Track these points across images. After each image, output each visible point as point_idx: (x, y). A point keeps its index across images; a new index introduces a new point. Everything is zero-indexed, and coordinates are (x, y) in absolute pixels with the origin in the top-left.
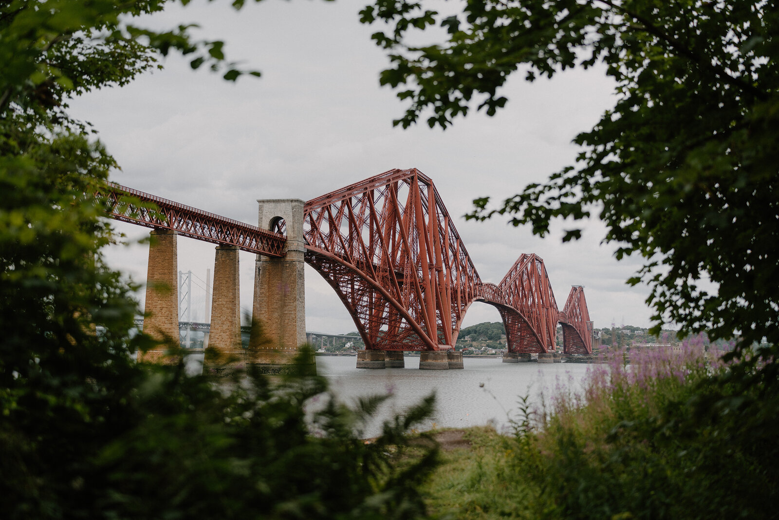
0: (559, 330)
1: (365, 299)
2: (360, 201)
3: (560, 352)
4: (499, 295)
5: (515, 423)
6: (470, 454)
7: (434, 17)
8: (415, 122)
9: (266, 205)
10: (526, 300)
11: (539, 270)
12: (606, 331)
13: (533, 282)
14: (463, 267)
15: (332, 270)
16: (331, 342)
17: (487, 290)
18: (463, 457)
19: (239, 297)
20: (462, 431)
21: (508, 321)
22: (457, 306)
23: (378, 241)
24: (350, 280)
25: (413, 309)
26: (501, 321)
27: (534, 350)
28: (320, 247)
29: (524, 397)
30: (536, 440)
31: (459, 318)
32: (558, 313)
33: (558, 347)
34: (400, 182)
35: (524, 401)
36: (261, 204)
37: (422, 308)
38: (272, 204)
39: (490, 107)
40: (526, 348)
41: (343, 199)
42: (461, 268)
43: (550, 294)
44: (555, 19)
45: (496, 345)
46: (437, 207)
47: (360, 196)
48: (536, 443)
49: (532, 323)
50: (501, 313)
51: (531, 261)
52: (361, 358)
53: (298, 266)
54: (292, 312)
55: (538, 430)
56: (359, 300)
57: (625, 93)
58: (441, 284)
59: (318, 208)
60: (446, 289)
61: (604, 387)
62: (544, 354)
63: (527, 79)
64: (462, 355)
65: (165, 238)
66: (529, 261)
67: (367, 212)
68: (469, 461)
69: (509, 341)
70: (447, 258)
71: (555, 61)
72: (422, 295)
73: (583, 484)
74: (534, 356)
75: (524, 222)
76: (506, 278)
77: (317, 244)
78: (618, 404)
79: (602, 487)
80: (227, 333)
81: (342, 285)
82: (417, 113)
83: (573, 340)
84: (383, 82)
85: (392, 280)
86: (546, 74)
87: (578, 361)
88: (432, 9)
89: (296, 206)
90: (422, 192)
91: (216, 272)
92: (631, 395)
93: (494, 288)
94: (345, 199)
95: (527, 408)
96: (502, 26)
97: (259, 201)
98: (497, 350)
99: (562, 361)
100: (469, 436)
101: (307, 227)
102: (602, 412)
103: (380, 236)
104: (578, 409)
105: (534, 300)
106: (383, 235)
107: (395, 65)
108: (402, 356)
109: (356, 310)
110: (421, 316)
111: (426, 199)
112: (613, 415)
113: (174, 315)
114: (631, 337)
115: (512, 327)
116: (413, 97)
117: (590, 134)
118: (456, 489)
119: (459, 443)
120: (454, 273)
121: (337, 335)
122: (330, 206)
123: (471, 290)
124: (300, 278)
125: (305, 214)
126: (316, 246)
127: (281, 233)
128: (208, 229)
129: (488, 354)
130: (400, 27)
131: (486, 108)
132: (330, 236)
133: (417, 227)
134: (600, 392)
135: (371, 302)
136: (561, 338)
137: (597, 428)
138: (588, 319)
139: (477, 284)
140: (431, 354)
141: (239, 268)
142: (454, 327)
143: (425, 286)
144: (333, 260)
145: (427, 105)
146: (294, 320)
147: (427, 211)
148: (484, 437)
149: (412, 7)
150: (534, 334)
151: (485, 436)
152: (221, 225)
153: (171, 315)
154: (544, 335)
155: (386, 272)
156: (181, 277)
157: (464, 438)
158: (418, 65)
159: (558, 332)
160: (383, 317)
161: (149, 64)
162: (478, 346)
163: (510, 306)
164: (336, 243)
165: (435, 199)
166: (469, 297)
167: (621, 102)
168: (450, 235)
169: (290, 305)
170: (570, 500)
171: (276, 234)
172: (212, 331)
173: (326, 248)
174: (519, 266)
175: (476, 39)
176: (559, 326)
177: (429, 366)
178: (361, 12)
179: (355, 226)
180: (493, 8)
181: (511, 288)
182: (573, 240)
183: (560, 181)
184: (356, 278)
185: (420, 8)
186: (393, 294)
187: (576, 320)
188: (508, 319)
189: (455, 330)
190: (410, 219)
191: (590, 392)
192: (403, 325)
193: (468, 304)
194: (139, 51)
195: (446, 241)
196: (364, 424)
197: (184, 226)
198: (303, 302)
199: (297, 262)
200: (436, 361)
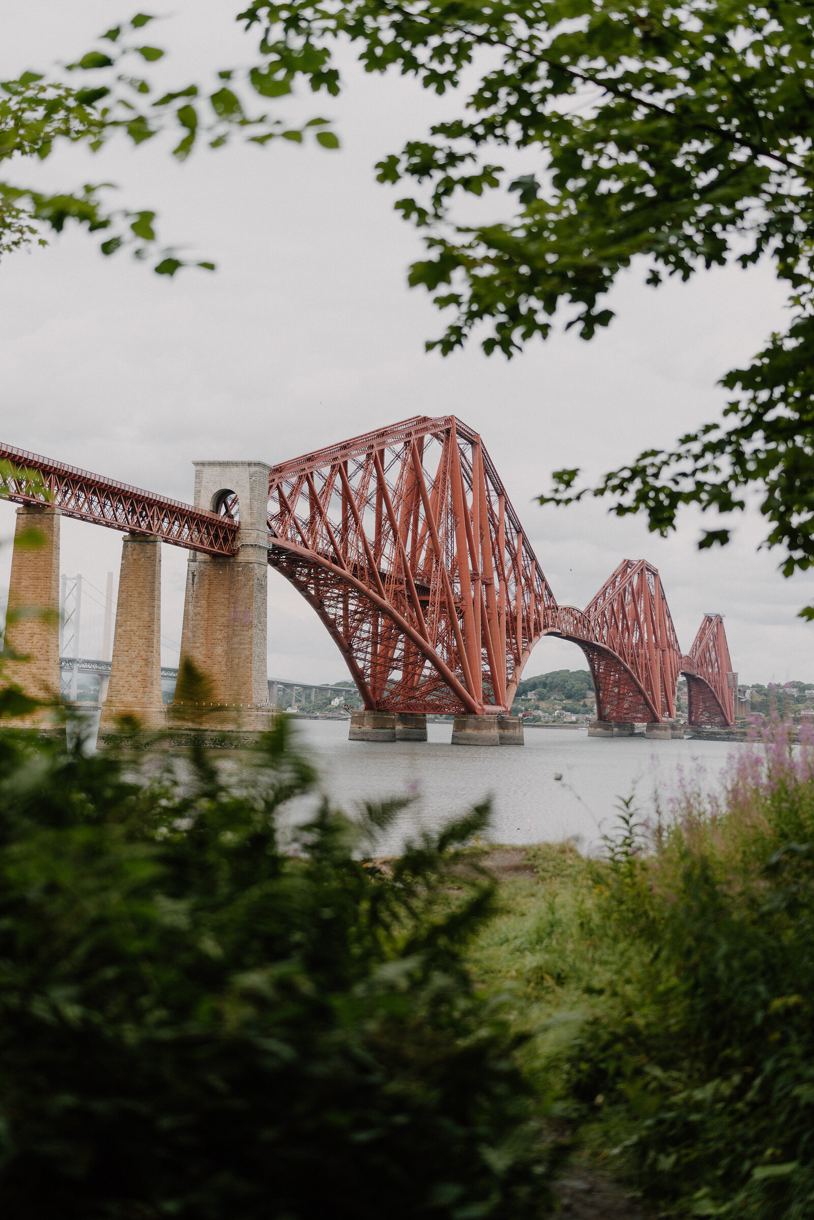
0: (682, 687)
1: (366, 627)
2: (361, 466)
3: (682, 722)
4: (584, 627)
5: (612, 841)
6: (535, 888)
7: (497, 175)
8: (462, 345)
9: (207, 470)
10: (629, 635)
11: (651, 587)
12: (758, 688)
13: (641, 606)
14: (527, 579)
15: (312, 578)
16: (308, 697)
17: (566, 617)
18: (524, 893)
19: (159, 620)
20: (523, 850)
21: (599, 668)
22: (516, 643)
23: (389, 532)
24: (342, 596)
25: (443, 646)
26: (586, 667)
27: (640, 718)
28: (293, 540)
29: (627, 798)
30: (644, 869)
31: (518, 661)
32: (681, 657)
33: (680, 713)
34: (428, 437)
35: (627, 804)
36: (199, 468)
37: (458, 645)
38: (218, 469)
39: (587, 325)
40: (627, 714)
41: (333, 464)
42: (523, 581)
43: (667, 626)
44: (695, 185)
45: (578, 708)
46: (486, 481)
47: (362, 458)
48: (644, 873)
49: (638, 673)
50: (588, 655)
51: (639, 571)
52: (357, 723)
53: (258, 571)
54: (247, 646)
55: (649, 853)
56: (356, 629)
57: (804, 306)
58: (490, 606)
59: (293, 476)
60: (499, 614)
61: (757, 784)
62: (657, 724)
63: (649, 282)
64: (523, 723)
65: (39, 519)
66: (635, 572)
67: (373, 485)
68: (533, 899)
69: (600, 702)
70: (501, 563)
71: (694, 253)
72: (460, 623)
73: (724, 948)
74: (640, 726)
75: (634, 510)
76: (597, 599)
77: (289, 536)
78: (779, 814)
79: (754, 953)
80: (139, 679)
81: (328, 603)
82: (465, 330)
83: (704, 703)
84: (413, 281)
85: (411, 598)
86: (679, 274)
87: (712, 737)
88: (495, 163)
89: (255, 473)
90: (463, 455)
91: (123, 577)
92: (801, 799)
93: (578, 615)
94: (336, 462)
95: (631, 816)
96: (610, 194)
97: (196, 464)
98: (580, 716)
99: (686, 737)
100: (533, 859)
101: (274, 508)
102: (754, 827)
103: (393, 525)
104: (714, 820)
105: (641, 636)
106: (398, 523)
107: (434, 255)
108: (424, 721)
109: (351, 646)
110: (456, 658)
111: (469, 466)
112: (770, 832)
113: (52, 646)
114: (799, 700)
115: (605, 678)
116: (459, 304)
117: (748, 372)
118: (512, 946)
119: (517, 869)
120: (513, 588)
121: (317, 684)
122: (312, 473)
123: (539, 616)
124: (259, 591)
125: (271, 487)
126: (287, 539)
127: (231, 517)
128: (112, 506)
129: (565, 723)
130: (441, 190)
131: (579, 326)
132: (311, 523)
133: (454, 512)
134: (749, 794)
135: (375, 634)
136: (685, 700)
137: (744, 852)
138: (730, 669)
139: (549, 608)
140: (471, 720)
141: (160, 571)
142: (510, 677)
143: (463, 608)
144: (315, 563)
145: (481, 318)
146: (249, 659)
147: (470, 486)
148: (558, 861)
149: (462, 158)
150: (640, 692)
151: (560, 859)
152: (132, 501)
153: (48, 646)
154: (657, 694)
155: (401, 583)
156: (65, 584)
157: (525, 862)
158: (469, 252)
159: (679, 689)
160: (395, 657)
161: (25, 237)
162: (548, 708)
163: (602, 645)
164: (320, 535)
165: (485, 467)
166: (536, 629)
167: (798, 321)
168: (508, 526)
169: (242, 635)
170: (702, 971)
171: (222, 518)
172: (114, 674)
173: (304, 542)
174: (618, 579)
175: (565, 214)
176: (682, 679)
177: (468, 739)
178: (379, 165)
179: (352, 507)
180: (595, 163)
181: (605, 616)
182: (716, 545)
183: (696, 447)
184: (351, 592)
185: (475, 160)
186: (412, 620)
187: (710, 671)
188: (599, 666)
189: (512, 681)
190: (443, 498)
191: (735, 792)
192: (426, 672)
193: (535, 640)
194: (8, 216)
195: (500, 537)
196: (372, 843)
197: (73, 502)
198: (264, 630)
199: (256, 565)
200: (480, 732)
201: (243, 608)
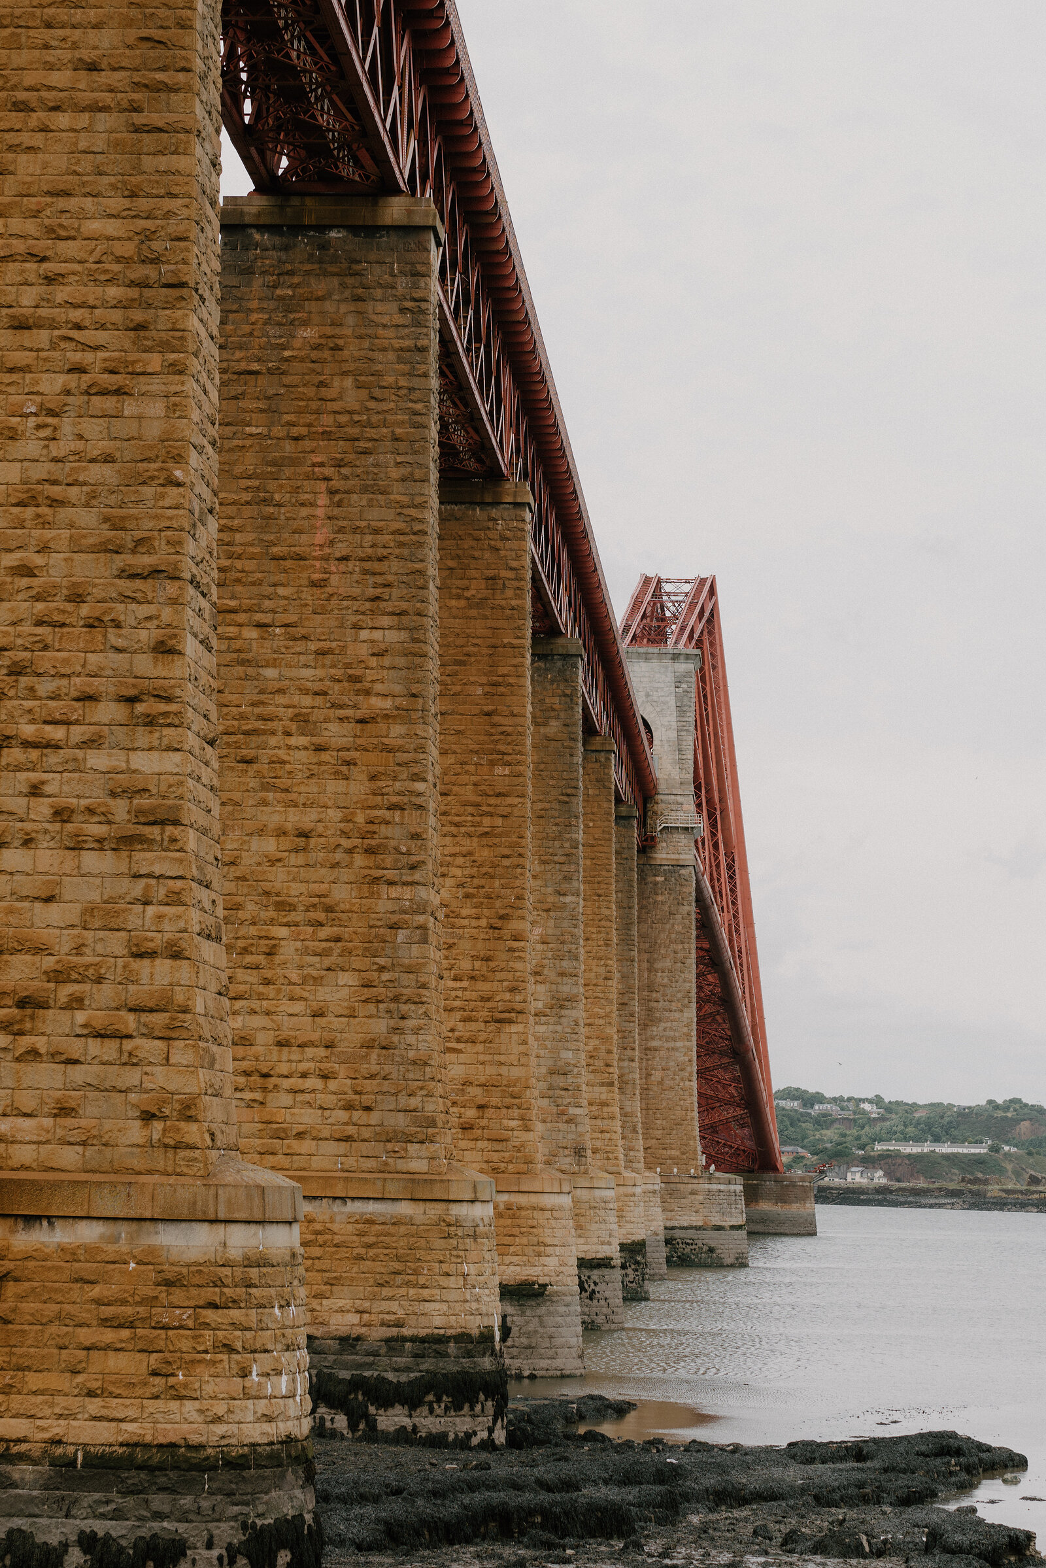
53: (694, 882)
199: (692, 872)
200: (787, 1207)
201: (668, 963)
